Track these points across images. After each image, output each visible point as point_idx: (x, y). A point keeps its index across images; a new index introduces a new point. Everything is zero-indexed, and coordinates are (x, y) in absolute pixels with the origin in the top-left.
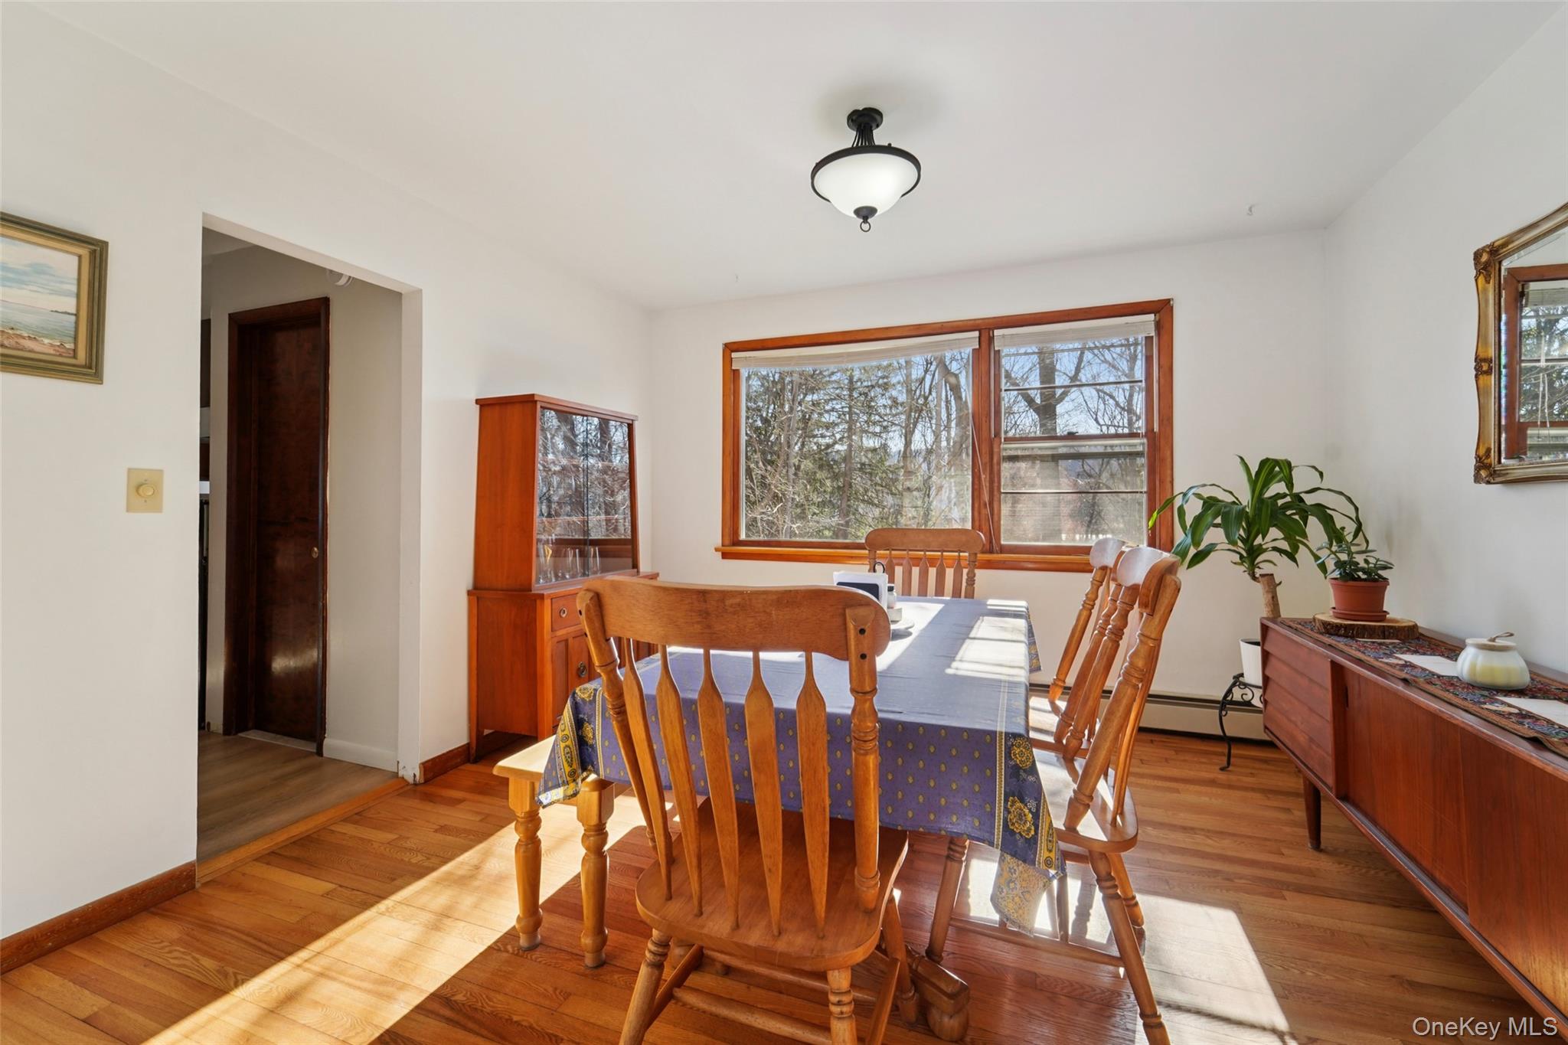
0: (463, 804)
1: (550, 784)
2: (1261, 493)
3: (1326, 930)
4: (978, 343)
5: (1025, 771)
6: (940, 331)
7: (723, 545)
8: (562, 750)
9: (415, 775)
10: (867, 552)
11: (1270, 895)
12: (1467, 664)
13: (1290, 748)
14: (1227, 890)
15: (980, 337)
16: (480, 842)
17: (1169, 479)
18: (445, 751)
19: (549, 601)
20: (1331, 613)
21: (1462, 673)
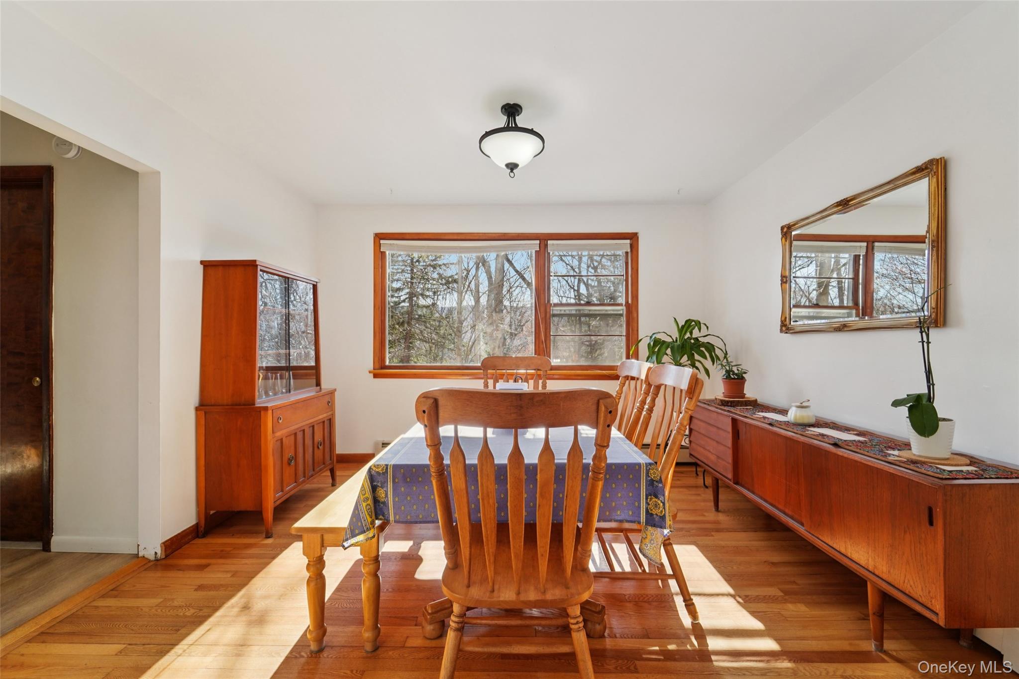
0: (209, 567)
1: (357, 532)
2: (683, 337)
3: (734, 547)
4: (538, 247)
5: (657, 482)
6: (517, 238)
7: (374, 369)
8: (364, 508)
9: (156, 553)
10: (482, 371)
11: (706, 535)
12: (793, 415)
13: (707, 463)
14: (689, 536)
15: (540, 244)
16: (239, 590)
17: (636, 329)
18: (179, 532)
19: (271, 411)
20: (722, 395)
21: (791, 419)
